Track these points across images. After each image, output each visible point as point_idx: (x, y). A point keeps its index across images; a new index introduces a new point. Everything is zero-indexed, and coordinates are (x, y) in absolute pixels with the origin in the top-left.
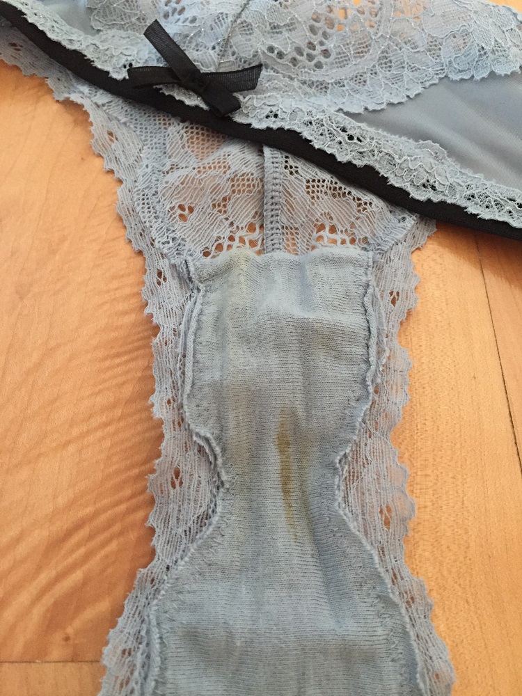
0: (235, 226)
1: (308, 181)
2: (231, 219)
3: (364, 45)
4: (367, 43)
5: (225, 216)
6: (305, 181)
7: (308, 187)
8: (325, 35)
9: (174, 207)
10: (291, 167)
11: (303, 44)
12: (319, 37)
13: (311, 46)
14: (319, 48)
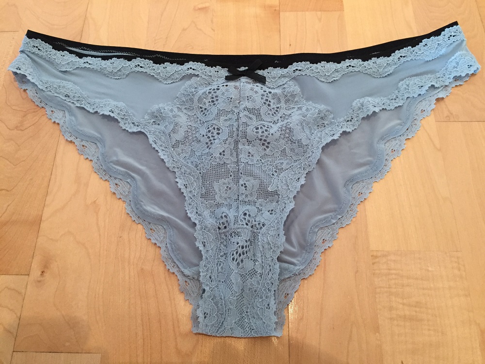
4: (199, 102)
8: (213, 98)
11: (218, 91)
12: (214, 96)
13: (215, 92)
14: (212, 93)
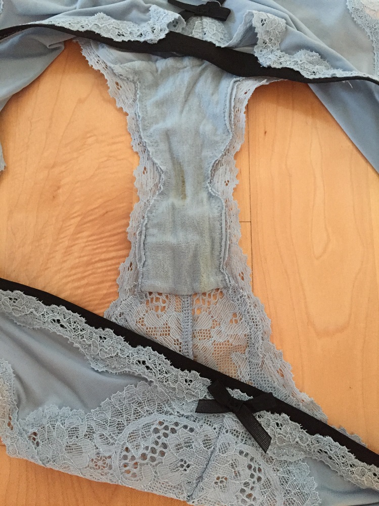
0: (208, 312)
1: (169, 334)
2: (210, 316)
3: (132, 437)
4: (131, 438)
5: (213, 319)
6: (171, 335)
7: (169, 331)
9: (240, 320)
10: (178, 344)
13: (166, 435)
14: (161, 434)
